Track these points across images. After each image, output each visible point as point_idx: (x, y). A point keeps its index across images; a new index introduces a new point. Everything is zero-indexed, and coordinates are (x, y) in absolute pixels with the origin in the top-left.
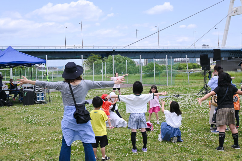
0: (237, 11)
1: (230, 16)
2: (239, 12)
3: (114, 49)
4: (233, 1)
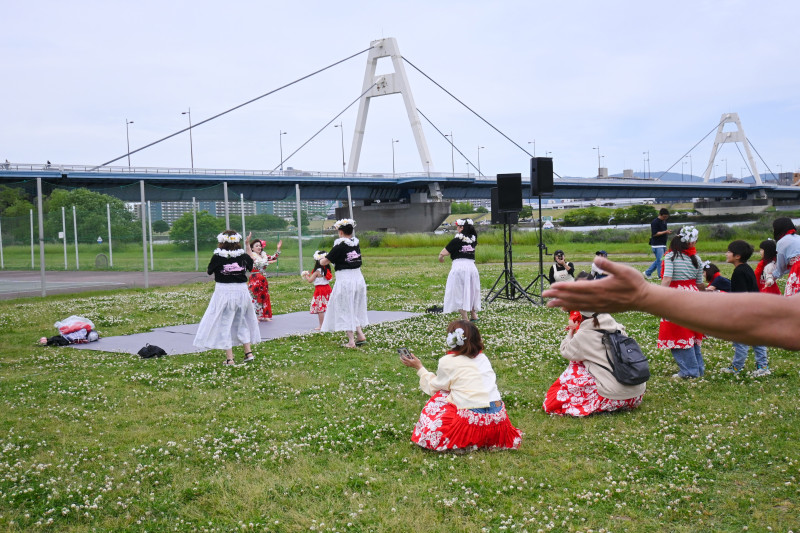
0: (383, 84)
1: (368, 98)
2: (389, 89)
3: (65, 173)
4: (375, 59)
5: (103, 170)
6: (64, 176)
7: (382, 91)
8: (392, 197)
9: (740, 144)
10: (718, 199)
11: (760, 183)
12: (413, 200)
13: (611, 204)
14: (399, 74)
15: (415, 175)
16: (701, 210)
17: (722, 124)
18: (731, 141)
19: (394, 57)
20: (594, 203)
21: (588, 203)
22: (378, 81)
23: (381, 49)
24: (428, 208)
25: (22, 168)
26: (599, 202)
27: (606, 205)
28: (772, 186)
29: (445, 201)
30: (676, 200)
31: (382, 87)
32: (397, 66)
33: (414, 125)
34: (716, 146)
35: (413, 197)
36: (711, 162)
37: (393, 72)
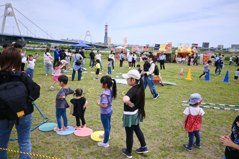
1: (6, 16)
2: (11, 15)
7: (9, 15)
8: (12, 39)
9: (90, 36)
11: (93, 44)
13: (68, 45)
15: (18, 35)
17: (87, 32)
18: (88, 36)
19: (12, 8)
20: (65, 45)
22: (8, 13)
23: (8, 6)
24: (21, 42)
28: (95, 44)
29: (25, 41)
31: (9, 14)
33: (17, 24)
34: (86, 36)
35: (17, 40)
36: (85, 39)
37: (12, 11)
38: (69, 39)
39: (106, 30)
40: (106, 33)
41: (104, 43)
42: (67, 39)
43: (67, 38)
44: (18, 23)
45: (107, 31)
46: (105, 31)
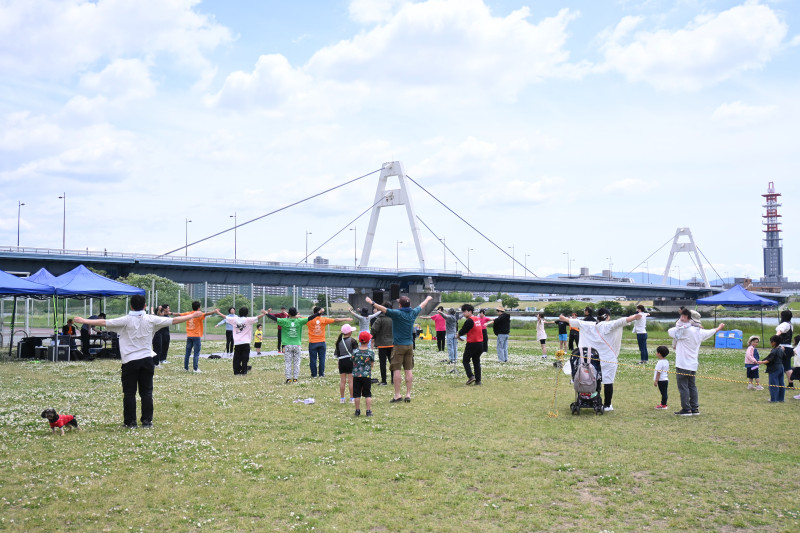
0: (391, 197)
1: (379, 208)
2: (395, 201)
3: (137, 259)
4: (386, 177)
5: (168, 258)
6: (137, 262)
7: (390, 202)
9: (692, 253)
10: (674, 299)
11: (708, 287)
12: (411, 290)
13: (588, 299)
14: (403, 190)
15: (414, 271)
16: (659, 307)
17: (677, 237)
18: (684, 251)
19: (401, 177)
20: (574, 297)
21: (568, 297)
22: (387, 194)
23: (391, 170)
25: (115, 256)
26: (579, 298)
27: (584, 299)
29: (437, 291)
30: (644, 298)
31: (390, 199)
32: (402, 183)
33: (414, 230)
34: (672, 254)
35: (411, 288)
36: (668, 267)
37: (399, 187)
38: (591, 273)
39: (772, 214)
40: (772, 233)
41: (763, 282)
42: (582, 274)
43: (583, 270)
44: (416, 226)
45: (779, 220)
46: (765, 220)
